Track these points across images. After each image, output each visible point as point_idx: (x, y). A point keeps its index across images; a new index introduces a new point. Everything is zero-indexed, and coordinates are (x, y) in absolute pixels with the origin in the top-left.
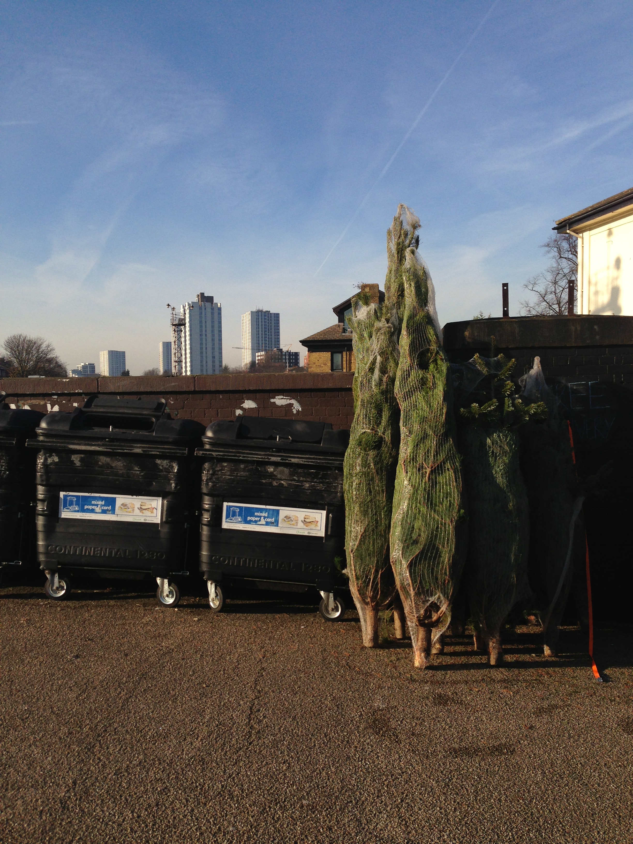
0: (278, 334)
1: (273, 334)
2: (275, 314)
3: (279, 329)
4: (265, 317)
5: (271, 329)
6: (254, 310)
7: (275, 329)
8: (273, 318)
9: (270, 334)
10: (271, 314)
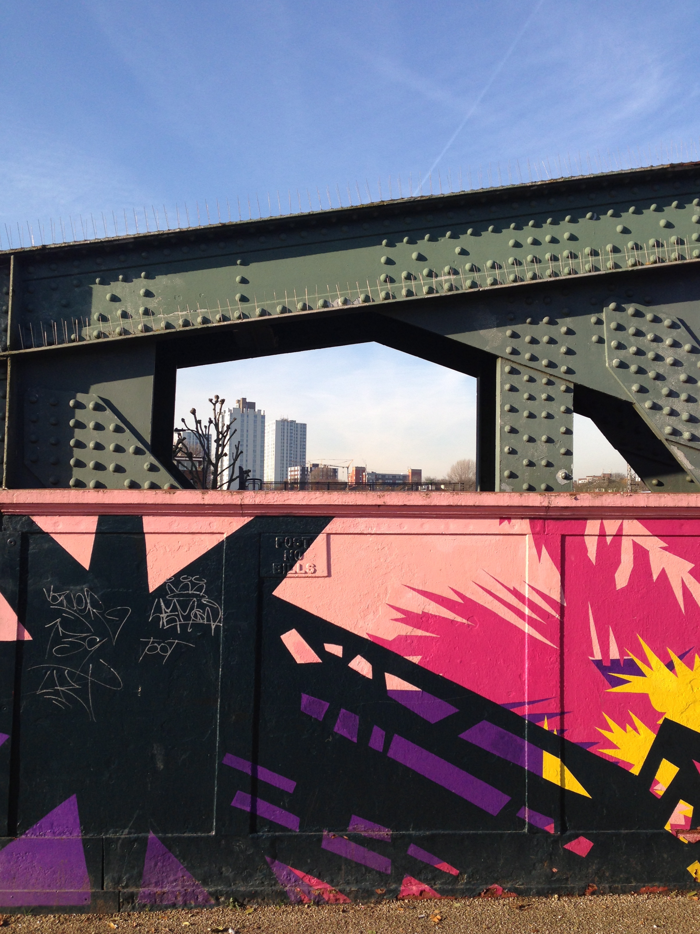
0: (304, 447)
1: (299, 446)
2: (301, 424)
3: (305, 442)
4: (292, 428)
5: (297, 441)
6: (279, 419)
7: (301, 442)
8: (299, 429)
9: (295, 446)
10: (297, 424)
